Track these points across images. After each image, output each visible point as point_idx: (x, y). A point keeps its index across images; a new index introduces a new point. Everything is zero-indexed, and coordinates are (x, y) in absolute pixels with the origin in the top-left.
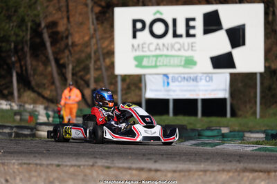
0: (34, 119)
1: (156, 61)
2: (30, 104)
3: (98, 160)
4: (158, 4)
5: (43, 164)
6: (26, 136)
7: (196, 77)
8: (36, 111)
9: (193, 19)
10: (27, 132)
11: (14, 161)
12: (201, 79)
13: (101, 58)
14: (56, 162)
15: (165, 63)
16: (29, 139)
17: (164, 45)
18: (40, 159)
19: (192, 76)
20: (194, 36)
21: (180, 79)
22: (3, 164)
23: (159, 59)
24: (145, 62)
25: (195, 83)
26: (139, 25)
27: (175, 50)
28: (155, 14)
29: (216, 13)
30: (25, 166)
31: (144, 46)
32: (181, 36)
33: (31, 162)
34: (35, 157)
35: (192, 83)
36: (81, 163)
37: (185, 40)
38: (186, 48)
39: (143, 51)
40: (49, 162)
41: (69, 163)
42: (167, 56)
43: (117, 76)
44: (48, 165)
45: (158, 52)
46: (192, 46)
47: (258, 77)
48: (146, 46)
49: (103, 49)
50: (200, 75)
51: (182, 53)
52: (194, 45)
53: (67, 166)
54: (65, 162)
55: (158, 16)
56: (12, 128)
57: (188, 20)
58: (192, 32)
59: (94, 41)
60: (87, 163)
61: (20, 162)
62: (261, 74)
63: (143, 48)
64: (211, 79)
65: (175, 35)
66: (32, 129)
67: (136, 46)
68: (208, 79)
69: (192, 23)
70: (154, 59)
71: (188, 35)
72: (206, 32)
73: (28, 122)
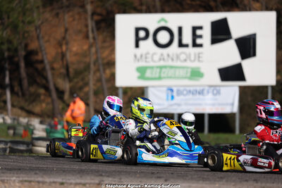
0: (29, 134)
1: (160, 72)
2: (25, 117)
3: (105, 178)
4: (163, 11)
5: (46, 182)
6: (22, 151)
7: (203, 90)
8: (31, 125)
9: (201, 28)
10: (22, 147)
11: (14, 178)
12: (208, 92)
13: (101, 69)
14: (59, 180)
15: (169, 76)
16: (25, 154)
17: (168, 55)
18: (42, 177)
19: (198, 89)
20: (201, 46)
21: (185, 92)
22: (3, 181)
23: (164, 70)
24: (148, 74)
25: (201, 97)
26: (142, 34)
27: (181, 61)
28: (159, 21)
29: (224, 21)
30: (26, 184)
31: (148, 56)
32: (187, 46)
33: (32, 179)
34: (36, 174)
35: (198, 96)
36: (87, 181)
37: (191, 50)
38: (192, 58)
39: (146, 61)
40: (52, 180)
41: (73, 181)
42: (171, 67)
43: (117, 88)
44: (50, 183)
45: (162, 63)
46: (199, 57)
47: (270, 91)
48: (149, 56)
49: (103, 59)
50: (207, 88)
51: (188, 64)
52: (201, 55)
53: (71, 184)
54: (69, 180)
55: (163, 24)
56: (6, 143)
57: (195, 29)
58: (199, 41)
59: (93, 50)
60: (93, 181)
61: (21, 179)
62: (272, 87)
63: (146, 58)
64: (219, 92)
65: (181, 45)
66: (27, 144)
67: (138, 56)
68: (215, 92)
69: (199, 32)
70: (158, 70)
71: (195, 45)
72: (214, 41)
73: (22, 136)
